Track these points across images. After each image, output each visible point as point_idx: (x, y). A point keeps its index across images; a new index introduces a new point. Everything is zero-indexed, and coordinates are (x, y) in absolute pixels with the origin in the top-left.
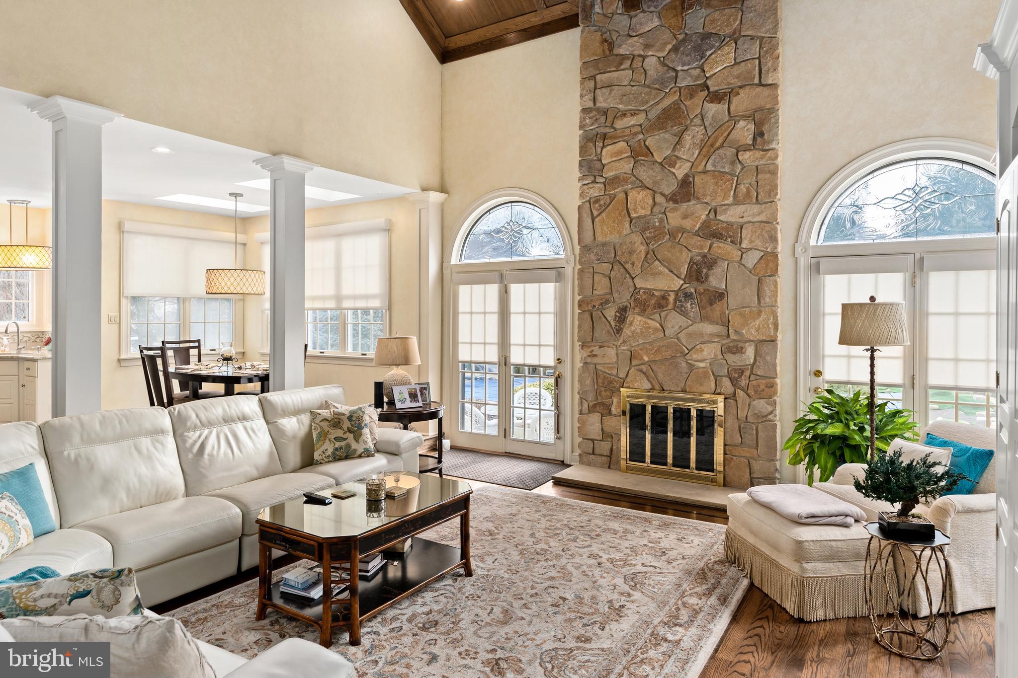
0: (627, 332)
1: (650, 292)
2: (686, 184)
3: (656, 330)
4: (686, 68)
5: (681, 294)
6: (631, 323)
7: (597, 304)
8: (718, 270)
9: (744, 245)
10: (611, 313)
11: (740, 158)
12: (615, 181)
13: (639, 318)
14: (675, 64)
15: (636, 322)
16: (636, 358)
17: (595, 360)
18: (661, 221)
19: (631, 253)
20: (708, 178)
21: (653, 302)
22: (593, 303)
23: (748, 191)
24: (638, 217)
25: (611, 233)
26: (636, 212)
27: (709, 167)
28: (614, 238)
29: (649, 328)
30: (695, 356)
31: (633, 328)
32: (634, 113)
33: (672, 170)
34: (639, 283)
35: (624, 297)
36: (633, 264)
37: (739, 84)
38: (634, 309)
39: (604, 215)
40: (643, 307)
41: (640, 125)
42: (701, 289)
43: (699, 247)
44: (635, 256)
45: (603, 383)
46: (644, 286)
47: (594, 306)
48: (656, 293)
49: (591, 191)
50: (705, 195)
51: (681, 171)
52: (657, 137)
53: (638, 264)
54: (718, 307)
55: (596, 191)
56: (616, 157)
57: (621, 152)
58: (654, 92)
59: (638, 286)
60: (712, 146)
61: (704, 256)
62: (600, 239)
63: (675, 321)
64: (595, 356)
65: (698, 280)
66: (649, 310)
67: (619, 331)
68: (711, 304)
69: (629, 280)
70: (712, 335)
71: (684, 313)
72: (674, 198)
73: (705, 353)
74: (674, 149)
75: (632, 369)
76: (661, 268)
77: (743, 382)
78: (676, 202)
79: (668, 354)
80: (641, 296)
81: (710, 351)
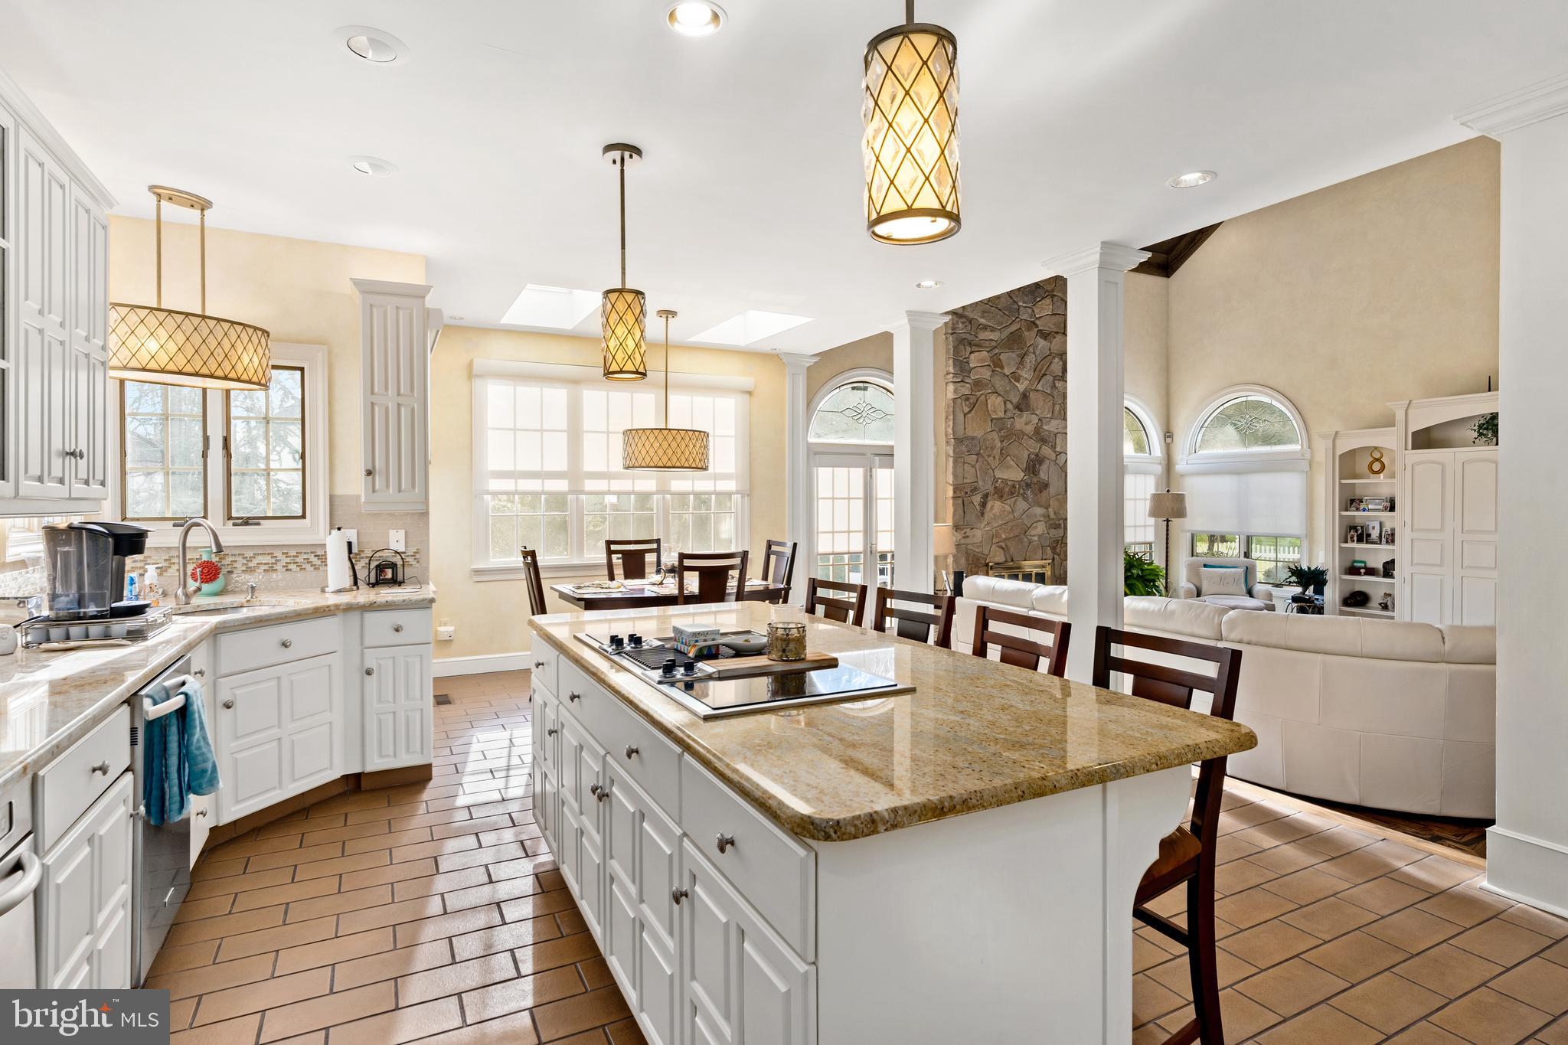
0: (988, 515)
1: (1005, 481)
2: (1025, 396)
3: (1009, 513)
4: (1024, 305)
5: (1023, 484)
6: (992, 507)
7: (968, 490)
8: (1044, 467)
9: (1058, 449)
10: (977, 499)
11: (1057, 385)
12: (978, 384)
13: (999, 503)
14: (1018, 299)
15: (995, 506)
16: (996, 537)
17: (968, 541)
18: (1011, 425)
19: (993, 448)
20: (1039, 395)
21: (1007, 489)
22: (965, 490)
23: (1060, 410)
24: (996, 419)
25: (979, 429)
26: (997, 414)
27: (1039, 387)
28: (978, 434)
29: (1004, 511)
30: (1033, 533)
31: (994, 512)
32: (993, 330)
33: (1017, 384)
34: (998, 474)
35: (986, 486)
36: (994, 457)
37: (1055, 330)
38: (993, 495)
39: (973, 412)
40: (1000, 494)
41: (996, 341)
42: (1035, 480)
43: (1033, 446)
44: (995, 452)
45: (973, 561)
46: (1001, 476)
47: (967, 493)
48: (1009, 483)
49: (963, 390)
50: (1037, 408)
51: (1021, 386)
52: (1007, 355)
53: (997, 457)
54: (1044, 494)
55: (965, 390)
56: (981, 363)
57: (983, 360)
58: (1006, 317)
59: (997, 477)
60: (1040, 371)
61: (1037, 455)
62: (970, 433)
63: (1022, 505)
64: (967, 537)
65: (1033, 473)
66: (1005, 496)
67: (982, 514)
68: (1041, 492)
69: (991, 471)
70: (1041, 515)
71: (1025, 499)
72: (1018, 407)
73: (1038, 529)
74: (1018, 369)
75: (994, 546)
76: (1012, 463)
77: (1058, 551)
78: (1021, 410)
79: (1016, 532)
80: (999, 484)
81: (1040, 528)
